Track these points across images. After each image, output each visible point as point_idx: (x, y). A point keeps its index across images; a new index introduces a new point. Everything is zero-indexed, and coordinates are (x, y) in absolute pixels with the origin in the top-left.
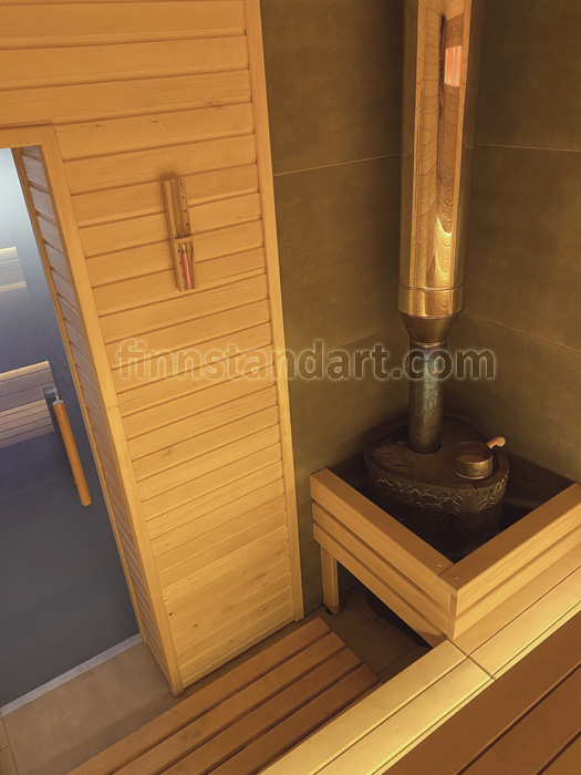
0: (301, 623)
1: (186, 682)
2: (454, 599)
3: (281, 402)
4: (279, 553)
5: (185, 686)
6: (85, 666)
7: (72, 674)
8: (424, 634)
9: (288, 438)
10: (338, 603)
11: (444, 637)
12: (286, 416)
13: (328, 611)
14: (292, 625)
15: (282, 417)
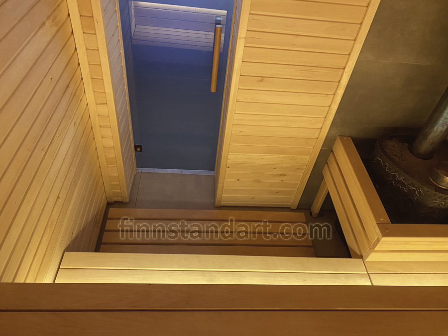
0: (293, 210)
1: (223, 203)
2: (378, 241)
3: (342, 82)
4: (299, 169)
5: (222, 205)
6: (185, 171)
7: (177, 171)
8: (352, 249)
9: (335, 107)
10: (318, 212)
11: (361, 257)
12: (341, 92)
13: (311, 214)
14: (288, 209)
15: (338, 92)
